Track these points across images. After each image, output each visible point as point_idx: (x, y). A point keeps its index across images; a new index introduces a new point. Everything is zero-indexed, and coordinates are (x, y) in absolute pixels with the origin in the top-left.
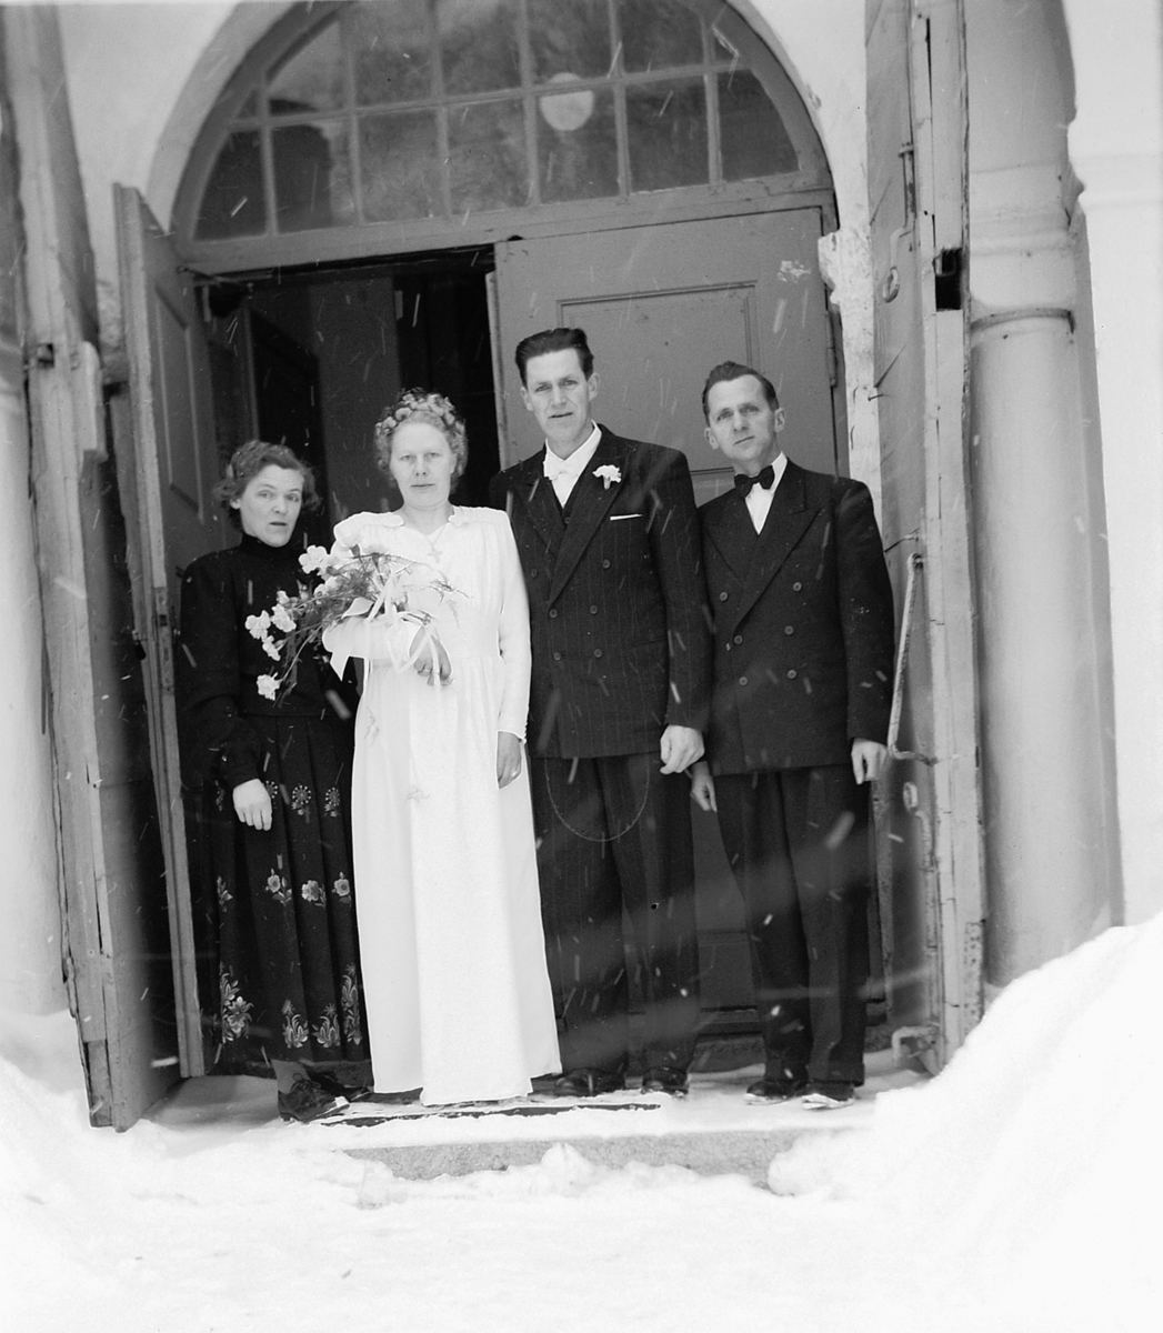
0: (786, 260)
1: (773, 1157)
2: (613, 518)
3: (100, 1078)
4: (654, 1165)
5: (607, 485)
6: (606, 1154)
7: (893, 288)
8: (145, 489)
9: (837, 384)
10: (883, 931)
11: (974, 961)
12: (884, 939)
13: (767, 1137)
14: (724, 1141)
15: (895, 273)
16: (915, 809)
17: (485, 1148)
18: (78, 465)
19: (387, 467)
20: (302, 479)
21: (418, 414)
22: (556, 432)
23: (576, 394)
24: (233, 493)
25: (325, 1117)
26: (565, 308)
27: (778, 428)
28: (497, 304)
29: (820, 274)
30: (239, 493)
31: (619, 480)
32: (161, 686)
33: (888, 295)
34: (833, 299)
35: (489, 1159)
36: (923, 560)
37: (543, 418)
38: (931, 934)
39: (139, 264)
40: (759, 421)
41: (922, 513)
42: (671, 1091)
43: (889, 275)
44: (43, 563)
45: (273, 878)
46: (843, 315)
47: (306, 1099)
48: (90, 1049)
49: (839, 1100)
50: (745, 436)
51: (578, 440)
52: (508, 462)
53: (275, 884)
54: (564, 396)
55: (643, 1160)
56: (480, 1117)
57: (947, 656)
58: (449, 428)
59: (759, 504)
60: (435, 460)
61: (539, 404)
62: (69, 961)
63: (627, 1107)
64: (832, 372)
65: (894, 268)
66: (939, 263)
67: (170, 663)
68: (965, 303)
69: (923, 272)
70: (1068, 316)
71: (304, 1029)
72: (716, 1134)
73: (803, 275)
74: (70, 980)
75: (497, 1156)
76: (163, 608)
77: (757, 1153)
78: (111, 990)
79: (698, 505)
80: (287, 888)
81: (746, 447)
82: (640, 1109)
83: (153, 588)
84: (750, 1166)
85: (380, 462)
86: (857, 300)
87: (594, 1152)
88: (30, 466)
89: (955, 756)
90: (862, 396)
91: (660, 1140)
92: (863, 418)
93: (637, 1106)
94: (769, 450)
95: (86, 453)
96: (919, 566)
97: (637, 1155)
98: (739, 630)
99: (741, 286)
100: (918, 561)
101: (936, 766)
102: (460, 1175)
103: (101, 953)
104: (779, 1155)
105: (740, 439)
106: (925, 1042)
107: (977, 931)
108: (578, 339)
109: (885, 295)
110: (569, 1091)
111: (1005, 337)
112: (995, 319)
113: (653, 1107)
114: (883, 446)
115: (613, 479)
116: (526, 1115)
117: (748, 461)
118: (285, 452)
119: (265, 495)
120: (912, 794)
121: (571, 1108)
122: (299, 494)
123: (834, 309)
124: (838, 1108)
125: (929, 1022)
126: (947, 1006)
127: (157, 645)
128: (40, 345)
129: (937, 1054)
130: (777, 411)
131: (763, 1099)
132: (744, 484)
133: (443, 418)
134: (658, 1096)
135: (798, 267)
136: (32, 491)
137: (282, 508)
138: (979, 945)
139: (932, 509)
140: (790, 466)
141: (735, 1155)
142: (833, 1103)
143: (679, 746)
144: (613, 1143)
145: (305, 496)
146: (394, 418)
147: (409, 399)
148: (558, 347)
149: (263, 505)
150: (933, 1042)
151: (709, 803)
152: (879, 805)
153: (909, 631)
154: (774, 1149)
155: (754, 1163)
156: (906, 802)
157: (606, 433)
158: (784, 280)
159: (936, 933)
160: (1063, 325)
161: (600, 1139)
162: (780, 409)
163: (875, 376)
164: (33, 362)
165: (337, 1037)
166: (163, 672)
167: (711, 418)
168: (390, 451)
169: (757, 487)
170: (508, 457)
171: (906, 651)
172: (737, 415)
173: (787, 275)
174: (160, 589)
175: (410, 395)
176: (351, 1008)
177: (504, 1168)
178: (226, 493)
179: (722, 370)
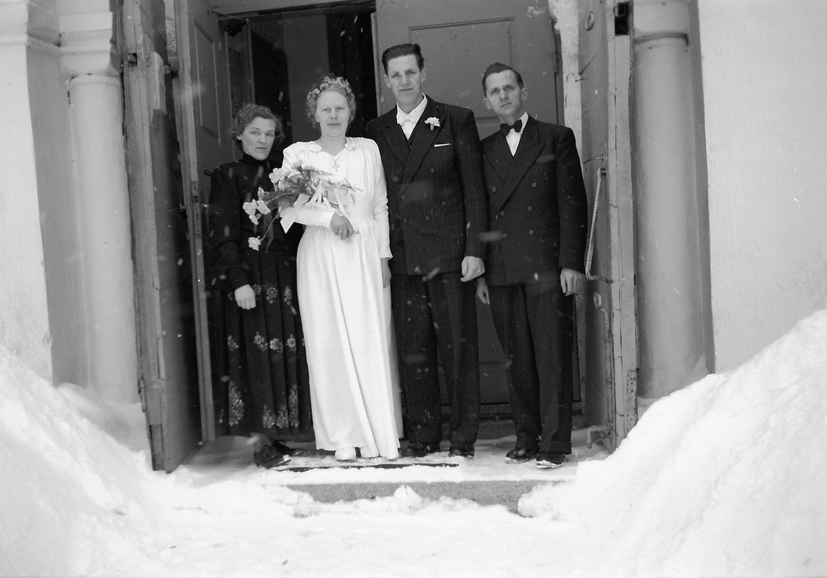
0: (531, 6)
1: (521, 496)
2: (435, 146)
3: (158, 445)
4: (455, 498)
5: (432, 128)
6: (429, 492)
7: (591, 23)
8: (187, 130)
9: (558, 71)
10: (580, 365)
11: (632, 391)
12: (581, 369)
13: (517, 484)
14: (494, 486)
15: (592, 15)
16: (600, 308)
17: (363, 486)
18: (150, 117)
19: (313, 116)
20: (275, 125)
21: (332, 87)
22: (404, 99)
23: (414, 79)
24: (238, 133)
25: (278, 466)
26: (413, 31)
27: (524, 98)
28: (377, 29)
29: (549, 14)
30: (242, 132)
31: (439, 125)
32: (194, 234)
33: (587, 27)
34: (557, 27)
35: (366, 493)
36: (606, 172)
37: (396, 91)
38: (609, 375)
39: (185, 10)
40: (513, 95)
41: (606, 146)
42: (465, 455)
43: (588, 15)
44: (130, 170)
45: (258, 337)
46: (562, 35)
47: (268, 456)
48: (153, 429)
49: (557, 464)
50: (507, 103)
51: (415, 104)
52: (381, 112)
53: (259, 340)
54: (408, 80)
55: (449, 496)
56: (361, 469)
57: (619, 225)
58: (348, 95)
59: (514, 140)
60: (341, 111)
61: (393, 84)
62: (142, 382)
63: (440, 465)
64: (555, 66)
65: (592, 12)
66: (617, 10)
67: (199, 222)
68: (631, 32)
69: (608, 15)
70: (685, 37)
71: (273, 418)
72: (490, 482)
73: (540, 14)
74: (142, 393)
75: (370, 491)
76: (195, 193)
77: (512, 493)
78: (165, 398)
79: (480, 140)
80: (265, 342)
81: (507, 108)
82: (448, 467)
83: (191, 182)
84: (508, 500)
85: (309, 113)
86: (569, 27)
87: (422, 490)
88: (124, 119)
89: (623, 279)
90: (572, 79)
91: (458, 484)
92: (572, 91)
93: (446, 465)
94: (519, 111)
95: (154, 111)
96: (604, 175)
97: (446, 493)
98: (502, 208)
99: (507, 20)
100: (603, 172)
101: (612, 284)
102: (350, 501)
103: (159, 378)
104: (523, 495)
105: (503, 104)
106: (605, 433)
107: (634, 375)
108: (416, 50)
109: (586, 27)
110: (409, 454)
111: (650, 48)
112: (646, 38)
113: (455, 465)
114: (583, 106)
115: (436, 125)
116: (386, 468)
117: (508, 116)
118: (267, 110)
119: (254, 133)
120: (599, 299)
121: (410, 465)
122: (273, 133)
123: (557, 33)
124: (556, 468)
125: (607, 423)
126: (617, 416)
127: (193, 212)
128: (129, 54)
129: (611, 440)
130: (523, 89)
131: (515, 461)
132: (505, 129)
133: (345, 90)
134: (457, 459)
135: (537, 10)
136: (124, 131)
137: (263, 140)
138: (635, 382)
139: (611, 144)
140: (530, 119)
141: (499, 494)
142: (554, 465)
143: (471, 267)
144: (432, 486)
145: (277, 133)
146: (319, 89)
147: (327, 79)
148: (406, 53)
149: (254, 138)
150: (609, 434)
151: (486, 299)
152: (579, 298)
153: (598, 209)
154: (521, 491)
155: (510, 499)
156: (595, 303)
157: (430, 100)
158: (530, 16)
159: (611, 375)
160: (682, 42)
161: (426, 483)
162: (525, 88)
163: (579, 69)
164: (126, 63)
165: (287, 422)
166: (196, 226)
167: (487, 93)
168: (316, 107)
169: (513, 130)
170: (381, 111)
171: (596, 221)
172: (502, 91)
173: (532, 14)
174: (194, 182)
175: (327, 77)
176: (294, 408)
177: (373, 498)
178: (234, 132)
179: (494, 68)
